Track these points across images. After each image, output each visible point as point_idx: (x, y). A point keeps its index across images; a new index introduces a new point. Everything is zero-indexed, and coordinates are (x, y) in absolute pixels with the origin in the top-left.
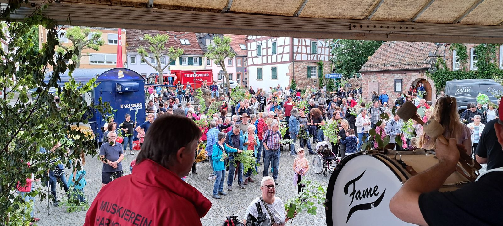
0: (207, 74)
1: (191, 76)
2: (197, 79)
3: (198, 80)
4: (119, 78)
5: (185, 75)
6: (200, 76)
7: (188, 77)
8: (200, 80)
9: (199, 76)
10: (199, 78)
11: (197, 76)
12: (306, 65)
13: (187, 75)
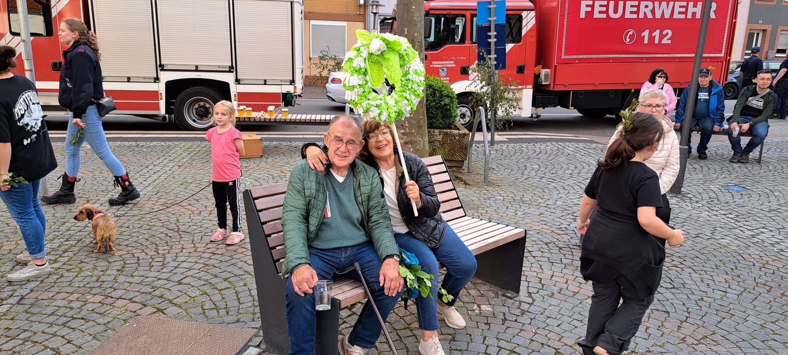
2: (646, 33)
3: (652, 38)
5: (584, 7)
6: (667, 16)
8: (662, 37)
9: (658, 15)
13: (592, 6)
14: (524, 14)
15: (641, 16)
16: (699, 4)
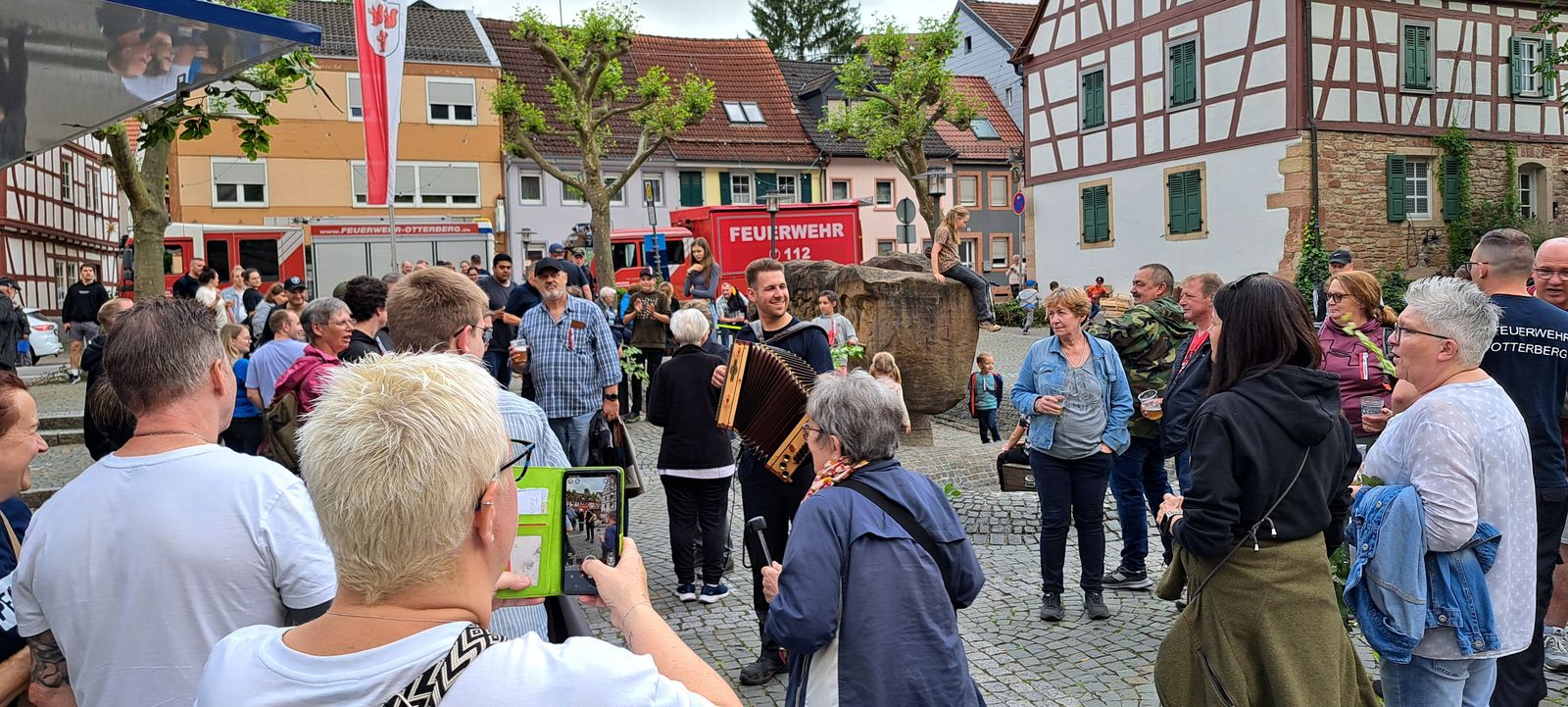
0: (835, 225)
1: (760, 234)
2: (788, 251)
3: (793, 255)
5: (733, 232)
6: (803, 236)
7: (744, 239)
8: (802, 254)
9: (796, 237)
10: (799, 244)
11: (789, 237)
12: (1377, 151)
13: (740, 232)
14: (684, 240)
15: (782, 237)
16: (829, 225)
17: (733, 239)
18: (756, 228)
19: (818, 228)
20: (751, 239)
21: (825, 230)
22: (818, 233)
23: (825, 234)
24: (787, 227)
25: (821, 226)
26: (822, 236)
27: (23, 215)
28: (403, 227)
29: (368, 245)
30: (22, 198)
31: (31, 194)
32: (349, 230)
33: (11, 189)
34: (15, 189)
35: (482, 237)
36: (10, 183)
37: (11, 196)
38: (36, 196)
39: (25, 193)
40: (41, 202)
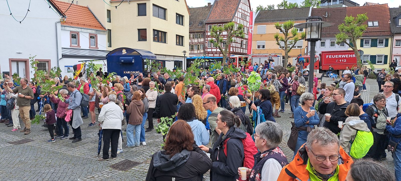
0: (353, 55)
1: (334, 57)
2: (340, 60)
3: (342, 61)
4: (123, 54)
5: (327, 56)
6: (345, 57)
7: (330, 58)
8: (344, 61)
9: (343, 57)
10: (344, 58)
11: (341, 57)
13: (329, 56)
15: (339, 57)
16: (352, 55)
17: (327, 58)
18: (333, 56)
19: (349, 55)
20: (331, 58)
21: (351, 56)
22: (349, 56)
23: (351, 57)
24: (341, 55)
25: (350, 55)
26: (350, 57)
27: (233, 51)
28: (265, 56)
29: (260, 58)
30: (233, 48)
31: (235, 47)
32: (258, 56)
33: (231, 47)
34: (232, 47)
35: (278, 57)
36: (231, 46)
37: (231, 48)
38: (236, 47)
39: (234, 47)
40: (237, 48)
